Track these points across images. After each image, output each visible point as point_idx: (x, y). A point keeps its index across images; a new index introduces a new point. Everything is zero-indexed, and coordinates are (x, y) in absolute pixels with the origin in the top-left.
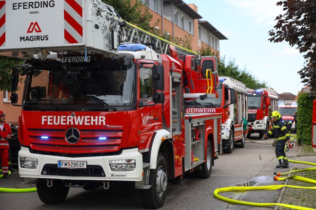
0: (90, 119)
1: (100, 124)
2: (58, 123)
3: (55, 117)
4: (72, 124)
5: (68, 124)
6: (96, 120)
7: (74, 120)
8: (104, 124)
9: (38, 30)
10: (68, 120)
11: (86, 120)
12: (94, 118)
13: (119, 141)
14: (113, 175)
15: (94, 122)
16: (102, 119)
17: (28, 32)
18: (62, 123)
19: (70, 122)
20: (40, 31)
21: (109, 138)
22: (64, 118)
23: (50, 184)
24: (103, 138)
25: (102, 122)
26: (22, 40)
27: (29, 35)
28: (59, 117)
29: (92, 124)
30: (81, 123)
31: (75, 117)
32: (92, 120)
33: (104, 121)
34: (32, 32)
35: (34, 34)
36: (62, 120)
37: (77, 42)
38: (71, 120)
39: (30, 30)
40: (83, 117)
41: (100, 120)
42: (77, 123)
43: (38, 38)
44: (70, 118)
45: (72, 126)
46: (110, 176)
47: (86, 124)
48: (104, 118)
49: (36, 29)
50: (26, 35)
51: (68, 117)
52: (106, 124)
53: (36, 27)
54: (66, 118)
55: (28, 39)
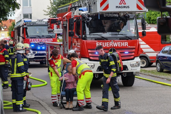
0: (121, 43)
1: (125, 46)
2: (105, 46)
3: (103, 43)
4: (112, 46)
5: (110, 46)
6: (124, 44)
7: (113, 44)
8: (127, 46)
9: (124, 3)
10: (110, 44)
11: (119, 44)
12: (123, 43)
13: (133, 54)
14: (132, 69)
15: (123, 45)
16: (126, 43)
17: (120, 4)
18: (107, 46)
19: (111, 45)
20: (125, 4)
21: (129, 52)
22: (108, 44)
23: (97, 76)
24: (127, 52)
25: (126, 45)
26: (117, 8)
27: (120, 5)
28: (105, 43)
29: (122, 46)
30: (117, 46)
31: (113, 43)
32: (122, 44)
33: (127, 44)
34: (121, 4)
35: (123, 5)
36: (107, 44)
37: (142, 10)
38: (112, 44)
39: (121, 3)
40: (117, 43)
41: (125, 44)
42: (114, 46)
43: (124, 7)
44: (111, 43)
45: (112, 47)
46: (130, 70)
47: (119, 46)
48: (127, 43)
49: (123, 3)
50: (119, 5)
51: (110, 43)
52: (128, 46)
53: (123, 2)
54: (109, 44)
55: (120, 7)
